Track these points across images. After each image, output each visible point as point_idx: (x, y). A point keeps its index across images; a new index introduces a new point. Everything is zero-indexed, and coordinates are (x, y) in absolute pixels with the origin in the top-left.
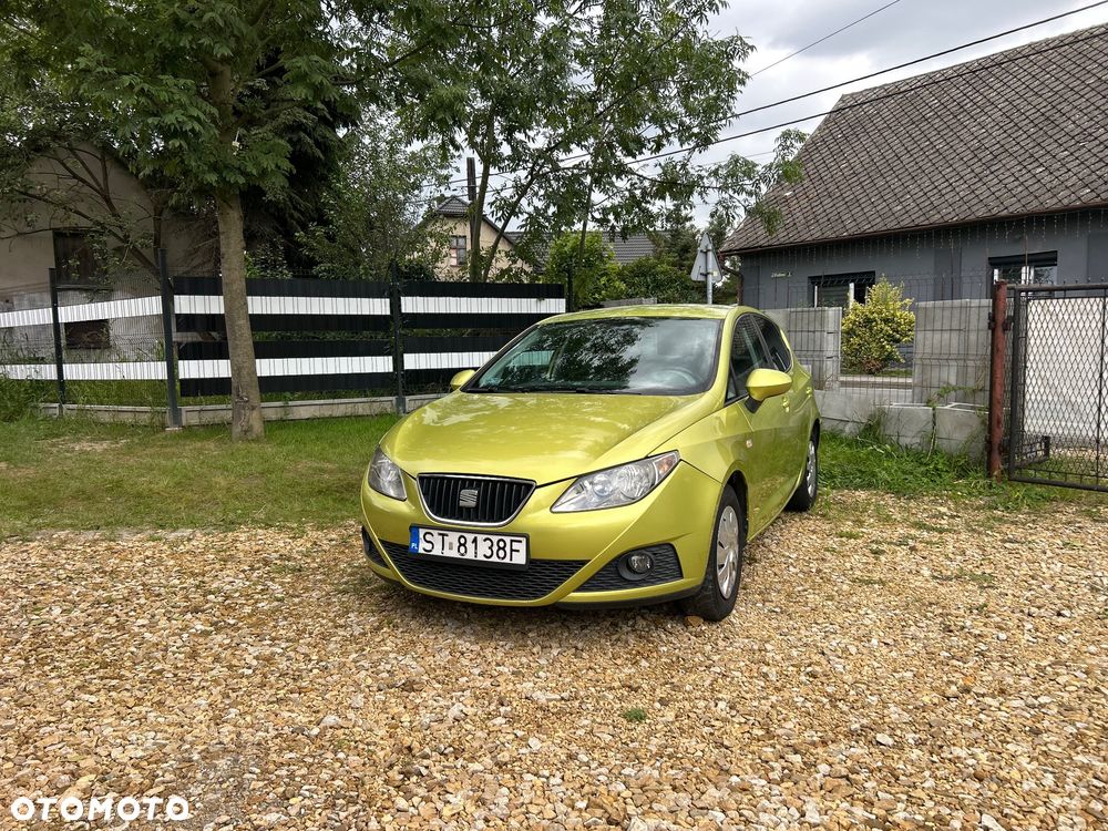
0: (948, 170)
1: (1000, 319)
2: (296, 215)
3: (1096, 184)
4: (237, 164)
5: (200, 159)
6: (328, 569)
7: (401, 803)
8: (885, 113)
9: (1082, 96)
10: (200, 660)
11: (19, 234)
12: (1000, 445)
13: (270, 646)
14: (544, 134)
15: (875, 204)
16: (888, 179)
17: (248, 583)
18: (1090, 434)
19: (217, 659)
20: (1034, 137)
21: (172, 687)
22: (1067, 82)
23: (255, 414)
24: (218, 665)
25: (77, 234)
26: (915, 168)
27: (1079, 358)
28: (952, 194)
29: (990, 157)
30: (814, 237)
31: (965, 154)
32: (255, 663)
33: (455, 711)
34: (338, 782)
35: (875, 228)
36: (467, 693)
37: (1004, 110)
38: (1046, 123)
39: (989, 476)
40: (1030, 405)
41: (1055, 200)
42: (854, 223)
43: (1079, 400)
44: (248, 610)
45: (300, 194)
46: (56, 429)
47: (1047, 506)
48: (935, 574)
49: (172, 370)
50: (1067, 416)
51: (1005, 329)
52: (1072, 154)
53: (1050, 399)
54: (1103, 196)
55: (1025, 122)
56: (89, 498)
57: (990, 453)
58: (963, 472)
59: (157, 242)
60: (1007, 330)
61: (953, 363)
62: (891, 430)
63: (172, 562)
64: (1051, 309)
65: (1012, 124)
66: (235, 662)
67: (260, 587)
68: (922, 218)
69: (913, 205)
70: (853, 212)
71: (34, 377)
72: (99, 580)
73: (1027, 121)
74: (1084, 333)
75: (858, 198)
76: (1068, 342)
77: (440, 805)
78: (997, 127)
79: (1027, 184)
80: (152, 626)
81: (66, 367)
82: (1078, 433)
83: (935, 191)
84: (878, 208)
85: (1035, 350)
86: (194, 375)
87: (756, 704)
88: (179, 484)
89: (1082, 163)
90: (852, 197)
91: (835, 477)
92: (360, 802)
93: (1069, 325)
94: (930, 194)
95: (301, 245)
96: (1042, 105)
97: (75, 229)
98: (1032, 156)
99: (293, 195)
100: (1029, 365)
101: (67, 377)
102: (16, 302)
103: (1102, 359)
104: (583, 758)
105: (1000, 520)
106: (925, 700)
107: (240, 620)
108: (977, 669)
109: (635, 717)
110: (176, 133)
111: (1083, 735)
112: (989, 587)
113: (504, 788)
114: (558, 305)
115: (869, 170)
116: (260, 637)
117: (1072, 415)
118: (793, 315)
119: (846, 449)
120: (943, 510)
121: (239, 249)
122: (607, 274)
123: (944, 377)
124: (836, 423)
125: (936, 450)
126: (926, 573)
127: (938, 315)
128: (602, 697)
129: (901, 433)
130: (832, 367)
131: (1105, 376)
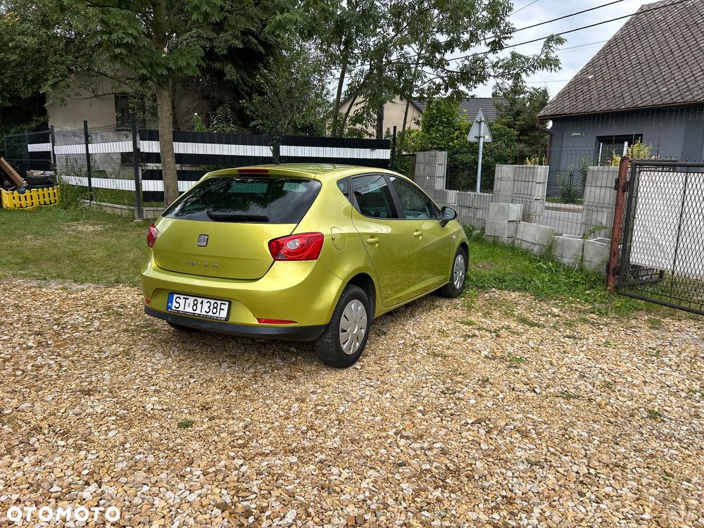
1: (622, 183)
8: (669, 19)
10: (7, 363)
11: (96, 96)
12: (614, 269)
15: (649, 86)
16: (661, 68)
17: (84, 320)
18: (669, 268)
19: (15, 364)
25: (124, 96)
26: (682, 60)
30: (601, 108)
32: (30, 368)
35: (644, 104)
36: (115, 400)
39: (606, 290)
40: (635, 244)
42: (631, 99)
43: (664, 243)
47: (634, 314)
48: (490, 355)
49: (138, 186)
50: (656, 253)
51: (624, 191)
53: (647, 241)
57: (608, 273)
58: (593, 285)
60: (626, 188)
61: (605, 210)
62: (557, 252)
63: (58, 304)
64: (654, 178)
67: (87, 323)
68: (679, 98)
69: (675, 87)
70: (632, 91)
71: (79, 184)
74: (672, 197)
75: (638, 81)
76: (661, 202)
77: (15, 461)
81: (92, 180)
82: (661, 266)
83: (693, 78)
84: (650, 89)
85: (641, 207)
86: (151, 189)
87: (262, 426)
88: (109, 256)
90: (633, 80)
93: (663, 190)
94: (688, 80)
97: (124, 93)
100: (636, 216)
101: (93, 185)
102: (93, 137)
103: (681, 216)
104: (127, 445)
105: (585, 321)
106: (366, 436)
107: (55, 342)
108: (425, 420)
109: (186, 425)
110: (118, 45)
111: (429, 471)
112: (515, 367)
113: (60, 458)
114: (384, 154)
115: (649, 61)
116: (53, 353)
117: (659, 254)
118: (517, 170)
119: (527, 263)
120: (556, 310)
121: (168, 115)
122: (460, 129)
123: (599, 218)
124: (529, 244)
125: (581, 269)
126: (484, 353)
127: (600, 177)
128: (183, 412)
129: (563, 255)
130: (537, 207)
131: (682, 228)
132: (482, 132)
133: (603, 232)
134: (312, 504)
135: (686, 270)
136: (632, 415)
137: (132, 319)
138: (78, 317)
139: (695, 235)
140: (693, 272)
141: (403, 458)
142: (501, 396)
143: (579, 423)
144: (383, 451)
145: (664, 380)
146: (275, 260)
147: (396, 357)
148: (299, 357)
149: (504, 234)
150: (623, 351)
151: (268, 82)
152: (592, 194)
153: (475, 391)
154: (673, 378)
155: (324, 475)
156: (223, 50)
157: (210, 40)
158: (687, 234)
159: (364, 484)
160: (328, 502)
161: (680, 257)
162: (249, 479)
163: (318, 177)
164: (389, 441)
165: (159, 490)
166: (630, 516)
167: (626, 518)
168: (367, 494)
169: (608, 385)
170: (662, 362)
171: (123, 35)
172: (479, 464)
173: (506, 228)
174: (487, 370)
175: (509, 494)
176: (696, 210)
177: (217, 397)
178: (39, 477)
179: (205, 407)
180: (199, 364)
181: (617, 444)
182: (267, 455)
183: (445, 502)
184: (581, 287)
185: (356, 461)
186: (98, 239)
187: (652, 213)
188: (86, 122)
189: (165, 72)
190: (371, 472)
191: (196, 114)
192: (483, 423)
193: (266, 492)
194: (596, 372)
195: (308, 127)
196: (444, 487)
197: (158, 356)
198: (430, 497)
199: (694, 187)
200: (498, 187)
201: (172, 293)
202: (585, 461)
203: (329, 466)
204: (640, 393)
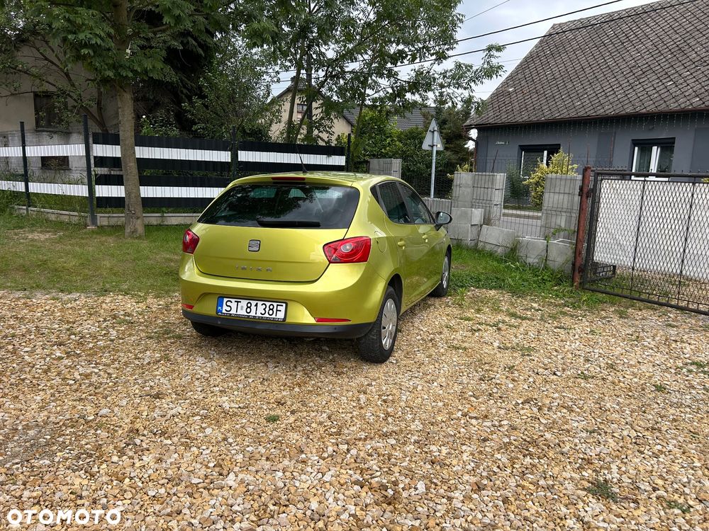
0: (613, 80)
1: (585, 190)
2: (185, 91)
3: (703, 95)
4: (128, 64)
5: (103, 61)
6: (149, 323)
7: (115, 459)
8: (580, 38)
9: (704, 35)
10: (49, 374)
11: (12, 94)
12: (579, 267)
13: (93, 368)
14: (333, 49)
15: (565, 100)
16: (575, 83)
17: (98, 329)
18: (629, 264)
19: (59, 374)
20: (670, 61)
21: (26, 388)
22: (696, 25)
23: (139, 221)
24: (58, 378)
25: (48, 95)
26: (593, 77)
27: (627, 218)
28: (613, 96)
29: (641, 72)
30: (524, 119)
31: (625, 69)
32: (79, 377)
33: (173, 412)
34: (89, 446)
35: (562, 116)
36: (188, 401)
37: (654, 42)
38: (679, 52)
39: (572, 285)
40: (598, 244)
41: (676, 104)
42: (549, 112)
43: (625, 243)
44: (91, 345)
45: (189, 78)
46: (22, 223)
47: (600, 306)
48: (501, 346)
49: (91, 191)
50: (617, 252)
51: (587, 197)
52: (691, 74)
53: (609, 241)
54: (707, 103)
55: (665, 51)
56: (26, 270)
57: (574, 271)
58: (559, 282)
59: (99, 103)
60: (589, 195)
61: (563, 214)
62: (522, 253)
63: (59, 314)
64: (614, 186)
65: (657, 52)
66: (68, 376)
67: (104, 332)
68: (592, 111)
69: (588, 102)
70: (550, 104)
71: (12, 189)
72: (12, 323)
73: (667, 50)
74: (631, 202)
75: (554, 95)
76: (621, 207)
77: (136, 461)
78: (648, 53)
79: (660, 92)
80: (31, 353)
81: (30, 184)
82: (623, 263)
83: (603, 94)
84: (566, 103)
85: (603, 211)
86: (105, 195)
87: (343, 416)
88: (82, 264)
89: (697, 80)
90: (551, 94)
91: (480, 280)
92: (94, 456)
93: (623, 196)
94: (600, 95)
95: (186, 111)
96: (678, 40)
97: (47, 92)
98: (667, 73)
99: (184, 78)
100: (599, 219)
101: (31, 190)
102: (10, 138)
103: (640, 219)
104: (230, 440)
105: (565, 314)
106: (439, 418)
107: (83, 351)
108: (481, 403)
109: (272, 419)
110: (86, 46)
111: (510, 443)
112: (528, 355)
113: (176, 454)
114: (340, 160)
115: (564, 77)
116: (90, 362)
117: (620, 252)
118: (477, 177)
119: (495, 263)
120: (535, 305)
121: (130, 118)
122: (391, 136)
123: (558, 222)
124: (493, 246)
125: (546, 267)
126: (496, 344)
127: (558, 183)
128: (261, 408)
129: (528, 256)
130: (496, 211)
131: (641, 229)
132: (435, 141)
133: (562, 233)
134: (432, 476)
135: (645, 266)
136: (643, 390)
137: (147, 327)
138: (89, 326)
139: (653, 236)
140: (652, 268)
141: (484, 435)
142: (531, 380)
143: (606, 398)
144: (462, 430)
145: (651, 359)
146: (330, 262)
147: (421, 351)
148: (335, 355)
149: (467, 237)
150: (608, 337)
151: (212, 85)
152: (551, 200)
153: (507, 377)
154: (659, 358)
155: (426, 452)
156: (161, 50)
157: (148, 40)
158: (645, 235)
159: (465, 457)
160: (445, 473)
161: (639, 255)
162: (364, 461)
163: (355, 185)
164: (462, 422)
165: (292, 475)
166: (685, 465)
167: (683, 467)
168: (472, 464)
169: (611, 367)
170: (643, 345)
171: (91, 36)
172: (548, 435)
173: (470, 231)
174: (506, 358)
175: (586, 457)
176: (652, 214)
177: (284, 393)
178: (170, 472)
179: (280, 403)
180: (245, 365)
181: (644, 412)
182: (365, 440)
183: (538, 465)
184: (548, 284)
185: (446, 440)
186: (59, 247)
187: (613, 217)
188: (22, 124)
189: (130, 75)
190: (464, 448)
191: (144, 117)
192: (532, 403)
193: (387, 470)
194: (597, 356)
195: (256, 133)
196: (531, 455)
197: (201, 360)
198: (524, 463)
199: (651, 194)
200: (457, 193)
201: (221, 297)
202: (628, 426)
203: (426, 445)
204: (640, 372)
